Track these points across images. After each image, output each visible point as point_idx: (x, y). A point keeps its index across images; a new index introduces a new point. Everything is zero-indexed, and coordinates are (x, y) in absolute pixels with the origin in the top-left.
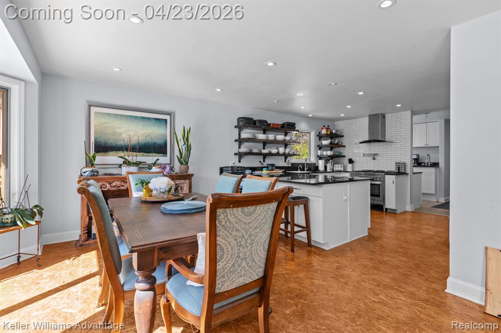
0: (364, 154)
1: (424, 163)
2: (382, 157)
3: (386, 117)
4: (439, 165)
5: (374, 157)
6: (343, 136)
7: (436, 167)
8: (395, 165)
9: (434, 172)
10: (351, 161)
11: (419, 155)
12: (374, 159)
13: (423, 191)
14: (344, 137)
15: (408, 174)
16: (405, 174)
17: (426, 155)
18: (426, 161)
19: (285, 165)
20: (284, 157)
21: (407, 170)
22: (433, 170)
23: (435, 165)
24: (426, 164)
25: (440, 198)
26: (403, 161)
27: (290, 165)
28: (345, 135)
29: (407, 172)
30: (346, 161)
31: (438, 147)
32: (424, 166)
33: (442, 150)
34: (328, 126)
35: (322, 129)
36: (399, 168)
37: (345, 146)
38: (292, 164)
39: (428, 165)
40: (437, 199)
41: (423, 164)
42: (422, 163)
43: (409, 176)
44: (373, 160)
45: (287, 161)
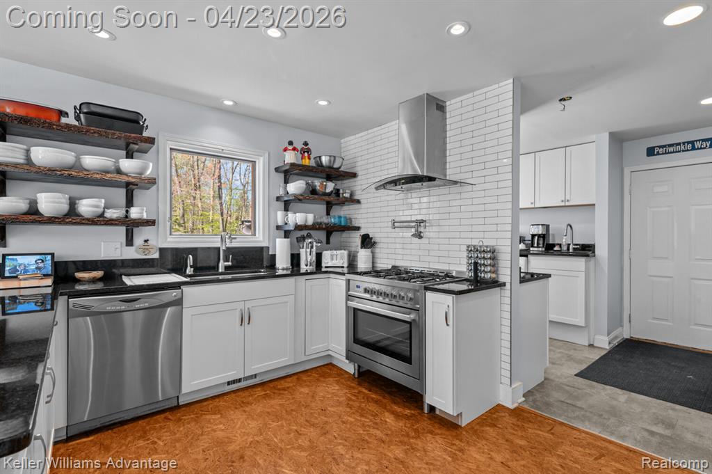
0: (394, 222)
1: (560, 245)
2: (435, 229)
3: (448, 109)
4: (594, 252)
5: (419, 229)
6: (354, 175)
7: (588, 256)
8: (465, 254)
9: (583, 268)
10: (367, 241)
11: (548, 227)
12: (419, 235)
13: (553, 317)
14: (359, 178)
15: (504, 284)
16: (495, 284)
17: (564, 226)
18: (564, 241)
19: (131, 253)
20: (123, 229)
21: (501, 271)
22: (580, 263)
23: (586, 250)
24: (565, 248)
25: (597, 337)
26: (489, 242)
27: (156, 256)
28: (360, 173)
29: (502, 279)
30: (356, 239)
31: (594, 205)
32: (560, 254)
33: (602, 214)
34: (306, 144)
35: (285, 150)
36: (476, 264)
37: (358, 202)
38: (162, 250)
39: (568, 249)
40: (589, 340)
41: (557, 248)
42: (554, 245)
43: (506, 291)
44: (416, 240)
45: (138, 241)
